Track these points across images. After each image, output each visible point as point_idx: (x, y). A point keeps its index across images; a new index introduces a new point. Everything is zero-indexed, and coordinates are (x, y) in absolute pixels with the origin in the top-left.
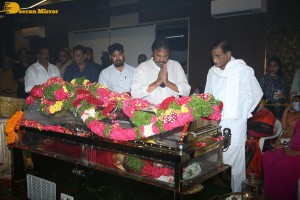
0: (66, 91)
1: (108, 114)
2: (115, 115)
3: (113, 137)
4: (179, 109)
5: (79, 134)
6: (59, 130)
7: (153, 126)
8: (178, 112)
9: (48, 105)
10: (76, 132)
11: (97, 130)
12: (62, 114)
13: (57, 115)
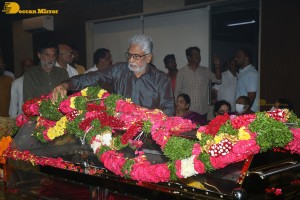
0: (72, 106)
1: (130, 141)
2: (140, 143)
3: (135, 175)
4: (236, 133)
5: (87, 172)
6: (61, 164)
7: (195, 160)
8: (233, 139)
9: (46, 128)
10: (83, 167)
11: (112, 165)
12: (65, 141)
13: (58, 143)
